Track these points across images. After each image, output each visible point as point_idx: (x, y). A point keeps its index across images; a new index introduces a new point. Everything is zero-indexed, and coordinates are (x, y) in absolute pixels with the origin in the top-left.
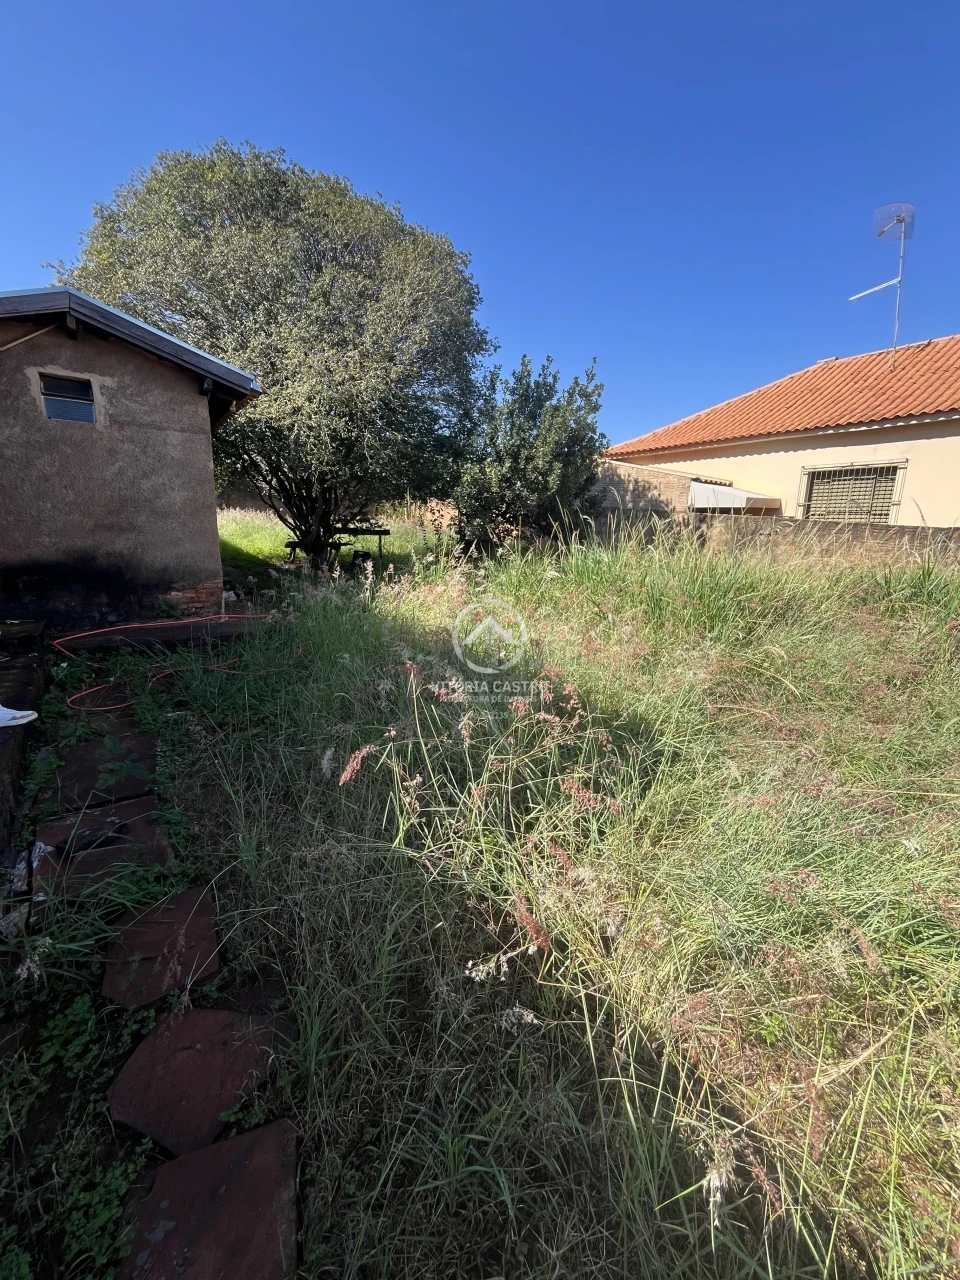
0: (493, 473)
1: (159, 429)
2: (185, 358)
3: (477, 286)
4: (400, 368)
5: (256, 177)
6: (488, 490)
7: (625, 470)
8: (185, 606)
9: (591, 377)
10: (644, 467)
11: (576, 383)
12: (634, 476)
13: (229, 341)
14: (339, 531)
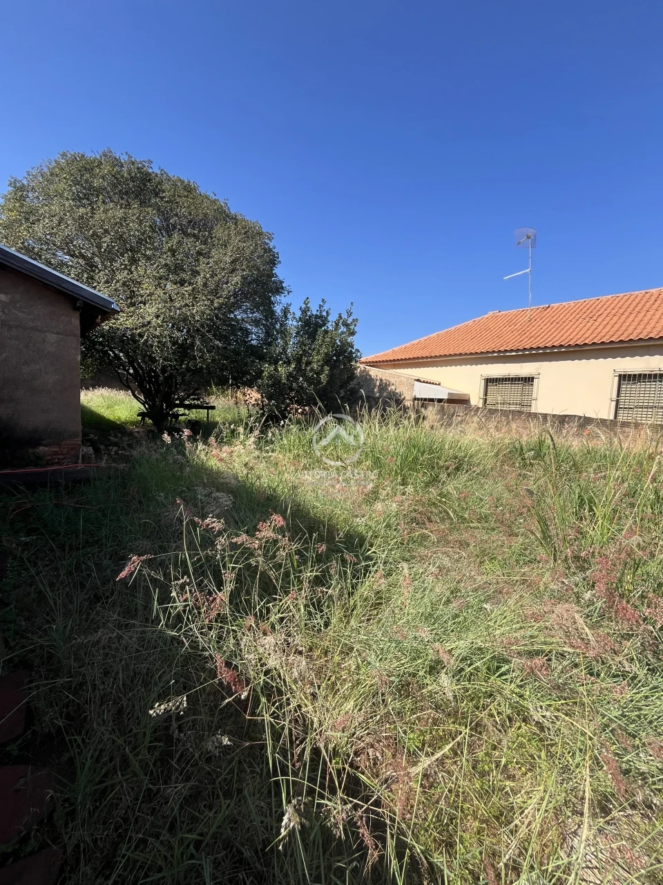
0: (283, 370)
1: (40, 331)
2: (64, 285)
3: (277, 254)
4: (221, 300)
5: (130, 175)
6: (280, 381)
7: (374, 372)
8: (49, 458)
9: (350, 314)
10: (387, 371)
11: (340, 317)
12: (380, 376)
13: (101, 276)
14: (178, 406)
